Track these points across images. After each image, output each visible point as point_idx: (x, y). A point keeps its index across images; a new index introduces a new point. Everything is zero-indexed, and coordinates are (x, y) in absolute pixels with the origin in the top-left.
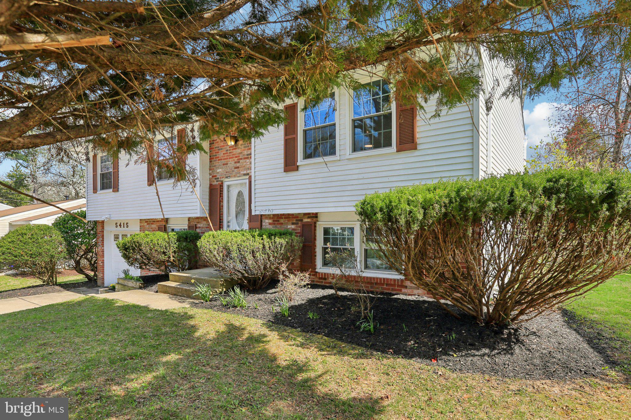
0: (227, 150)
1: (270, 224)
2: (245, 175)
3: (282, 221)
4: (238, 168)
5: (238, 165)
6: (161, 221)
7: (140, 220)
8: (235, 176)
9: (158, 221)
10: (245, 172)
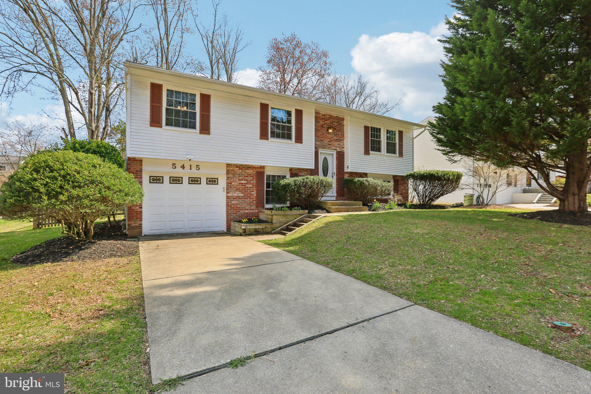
0: (323, 133)
1: (348, 176)
2: (334, 149)
3: (354, 175)
4: (330, 145)
5: (330, 143)
6: (258, 168)
7: (228, 165)
8: (328, 149)
9: (256, 168)
10: (335, 148)
